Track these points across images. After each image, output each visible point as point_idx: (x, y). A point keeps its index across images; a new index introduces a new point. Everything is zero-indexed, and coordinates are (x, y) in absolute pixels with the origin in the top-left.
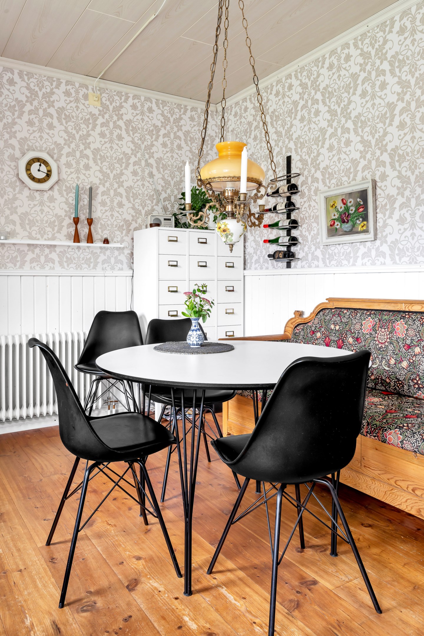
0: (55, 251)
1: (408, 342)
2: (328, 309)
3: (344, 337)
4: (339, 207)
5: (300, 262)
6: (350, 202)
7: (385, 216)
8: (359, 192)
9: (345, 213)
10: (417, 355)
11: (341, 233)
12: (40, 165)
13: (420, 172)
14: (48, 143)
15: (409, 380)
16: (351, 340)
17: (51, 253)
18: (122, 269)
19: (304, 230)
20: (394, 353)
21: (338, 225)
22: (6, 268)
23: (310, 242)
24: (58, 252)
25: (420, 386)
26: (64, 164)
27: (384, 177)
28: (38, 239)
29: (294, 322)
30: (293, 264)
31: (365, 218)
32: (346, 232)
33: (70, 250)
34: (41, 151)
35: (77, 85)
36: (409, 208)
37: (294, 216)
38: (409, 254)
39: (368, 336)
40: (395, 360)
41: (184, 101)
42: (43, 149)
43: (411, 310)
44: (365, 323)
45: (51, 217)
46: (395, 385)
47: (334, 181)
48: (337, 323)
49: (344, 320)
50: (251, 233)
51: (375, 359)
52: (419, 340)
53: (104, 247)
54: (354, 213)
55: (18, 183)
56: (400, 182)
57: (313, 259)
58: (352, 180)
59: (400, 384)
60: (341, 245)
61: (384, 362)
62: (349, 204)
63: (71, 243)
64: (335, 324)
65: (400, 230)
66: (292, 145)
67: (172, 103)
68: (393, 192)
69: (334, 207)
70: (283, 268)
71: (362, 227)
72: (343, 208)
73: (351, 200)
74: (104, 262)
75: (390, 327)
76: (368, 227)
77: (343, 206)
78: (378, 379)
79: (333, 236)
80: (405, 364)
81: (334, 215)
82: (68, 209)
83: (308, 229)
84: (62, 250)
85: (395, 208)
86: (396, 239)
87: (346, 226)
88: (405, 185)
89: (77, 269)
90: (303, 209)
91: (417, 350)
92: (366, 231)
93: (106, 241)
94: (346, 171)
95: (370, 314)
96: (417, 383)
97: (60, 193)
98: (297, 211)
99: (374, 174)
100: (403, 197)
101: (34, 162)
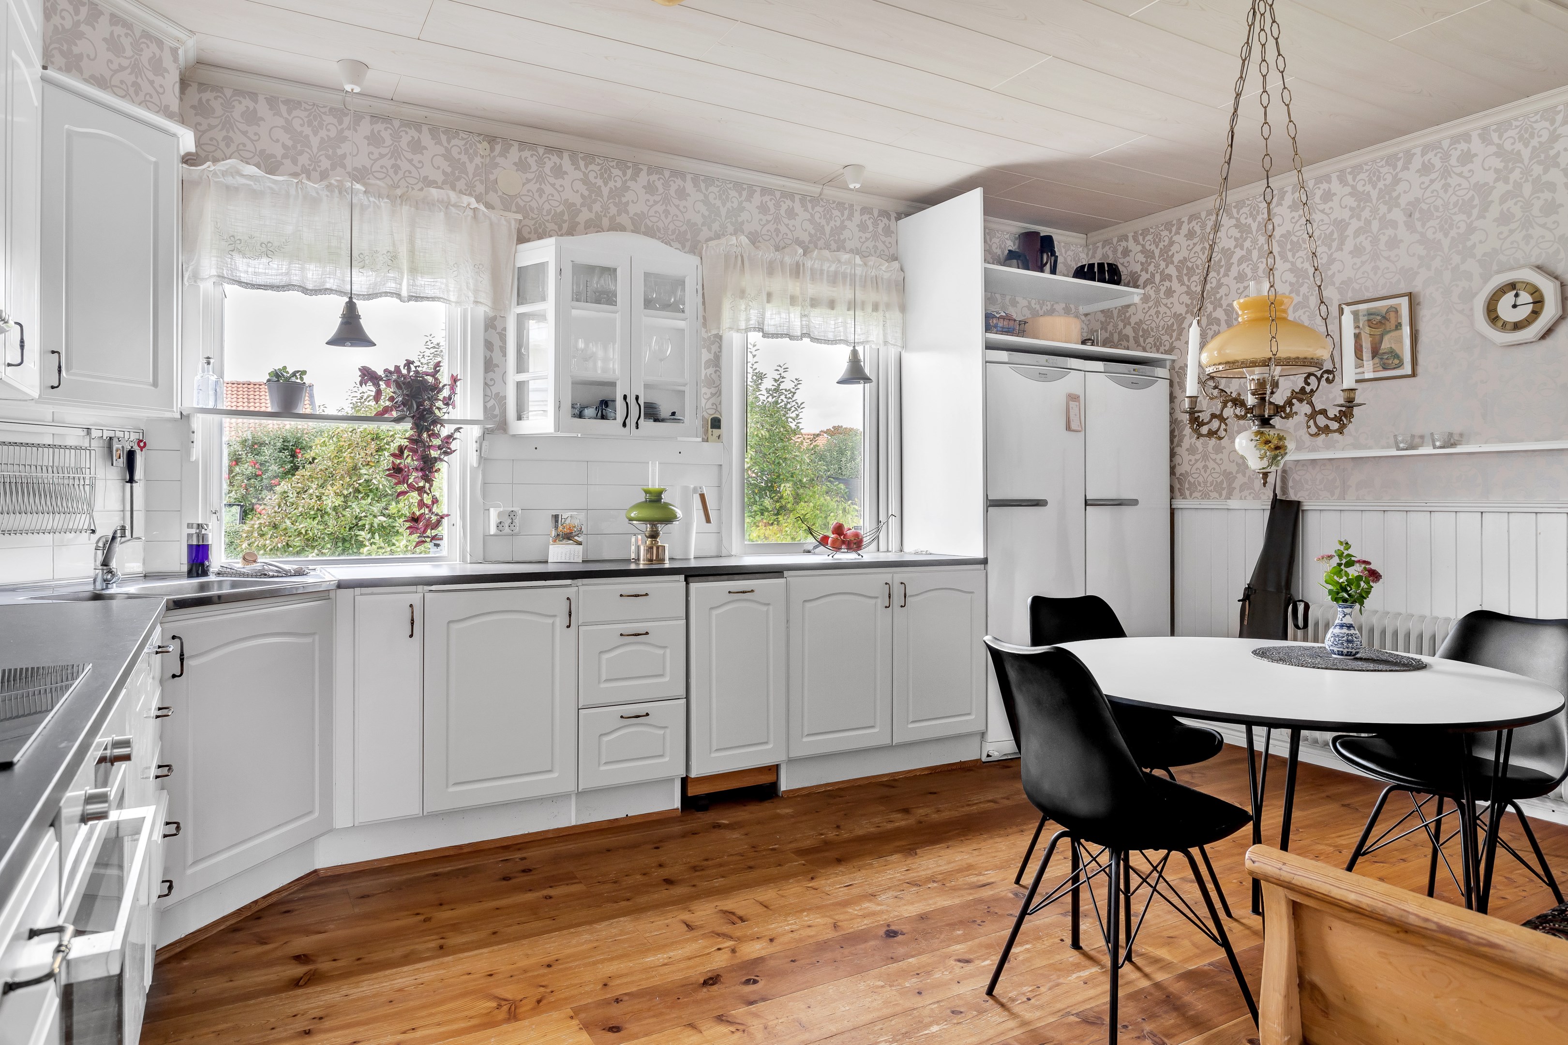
12: (1517, 295)
14: (1542, 245)
34: (1521, 267)
42: (1530, 261)
55: (1474, 340)
101: (1505, 293)
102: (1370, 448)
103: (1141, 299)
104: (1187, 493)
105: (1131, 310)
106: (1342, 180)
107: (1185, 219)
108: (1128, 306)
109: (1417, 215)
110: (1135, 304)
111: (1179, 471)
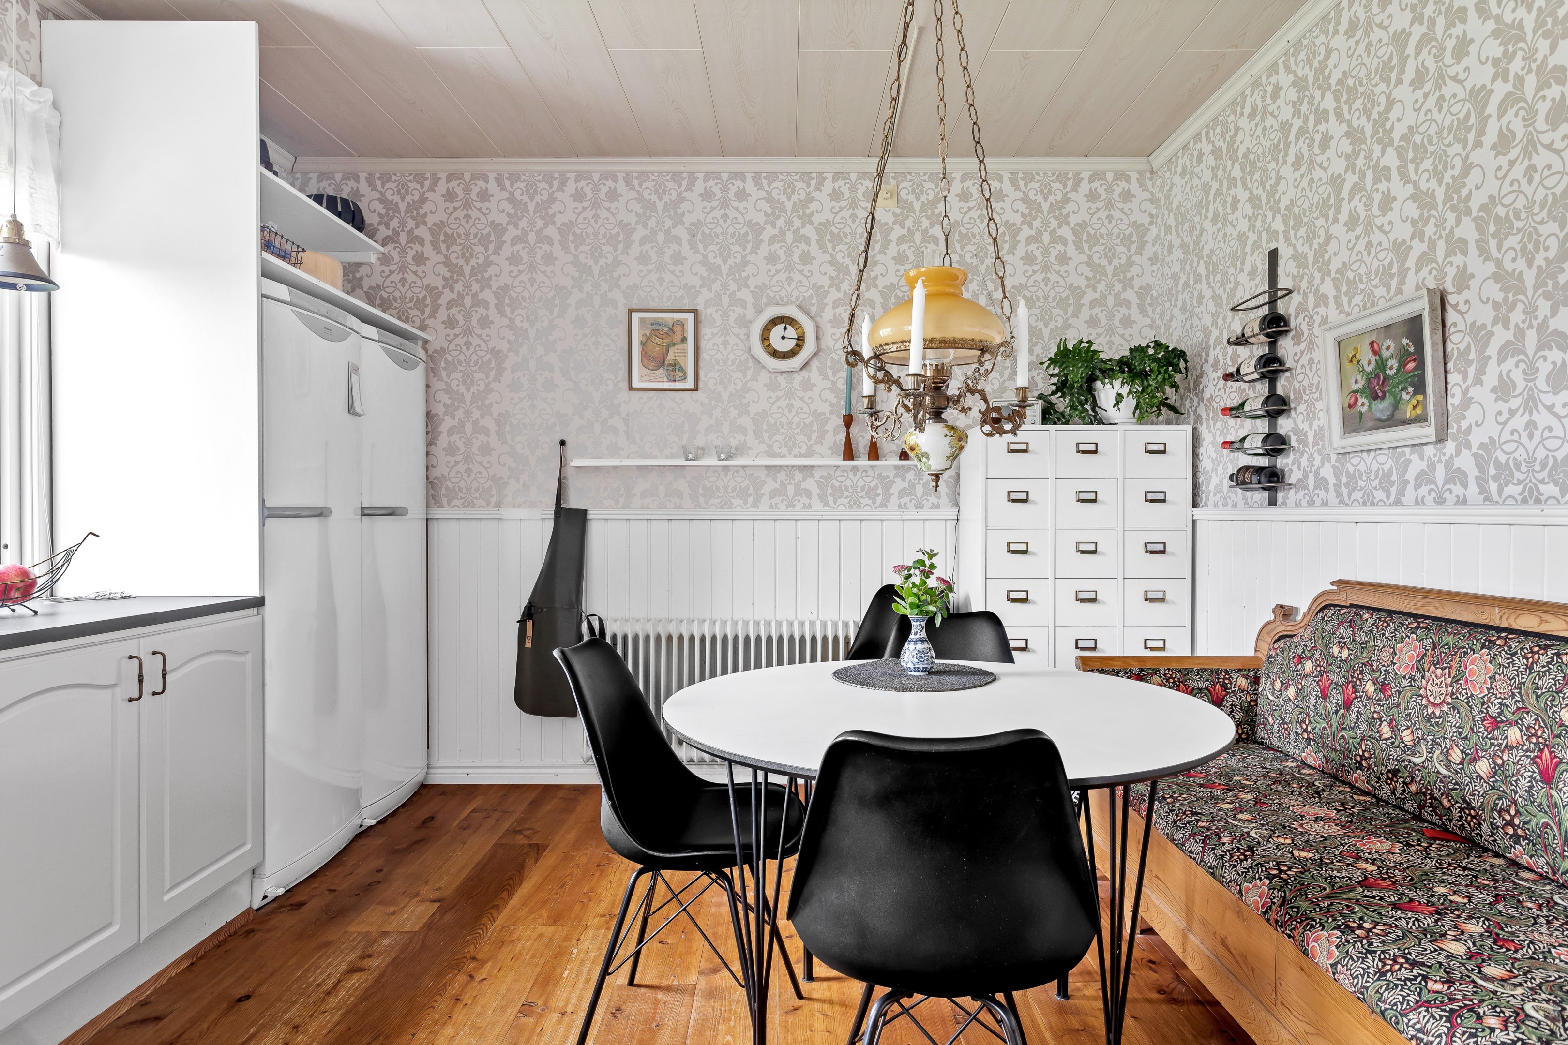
0: (813, 477)
1: (1494, 710)
2: (1335, 606)
3: (1358, 679)
4: (1364, 362)
5: (1292, 491)
6: (1388, 348)
7: (1465, 379)
8: (1405, 322)
9: (1377, 376)
10: (1512, 748)
11: (1370, 424)
12: (785, 328)
13: (1546, 259)
14: (800, 289)
15: (1492, 810)
16: (1370, 687)
17: (804, 479)
18: (938, 506)
19: (1301, 417)
20: (1460, 734)
21: (1363, 404)
22: (730, 507)
23: (1311, 447)
24: (817, 478)
25: (1519, 832)
26: (830, 321)
27: (1463, 279)
28: (784, 457)
29: (1272, 630)
30: (1280, 496)
31: (1420, 387)
32: (1380, 420)
33: (839, 473)
34: (789, 303)
35: (853, 177)
36: (1522, 357)
37: (1283, 386)
38: (1522, 477)
39: (1405, 683)
40: (1462, 752)
41: (1070, 165)
42: (793, 300)
43: (1515, 627)
44: (1401, 650)
45: (805, 416)
46: (1461, 817)
47: (1358, 299)
48: (1345, 643)
49: (1361, 637)
50: (1208, 427)
51: (1419, 742)
52: (1518, 709)
53: (903, 466)
54: (1396, 374)
55: (751, 363)
56: (1500, 290)
57: (1317, 487)
58: (1396, 295)
59: (1473, 817)
60: (1372, 454)
61: (1438, 752)
62: (1386, 354)
63: (841, 462)
64: (1342, 645)
65: (1500, 413)
66: (1278, 225)
67: (1045, 173)
68: (1484, 315)
69: (1355, 361)
70: (1262, 506)
71: (1415, 407)
72: (1373, 364)
73: (1389, 342)
74: (902, 493)
75: (1455, 665)
76: (1425, 408)
77: (1373, 358)
78: (1425, 794)
79: (1354, 431)
80: (1483, 767)
81: (1356, 382)
82: (835, 401)
83: (1308, 414)
84: (825, 474)
85: (1489, 357)
86: (1491, 438)
87: (1381, 407)
88: (1510, 295)
89: (851, 507)
90: (1299, 370)
91: (1514, 734)
92: (1421, 419)
93: (904, 456)
94: (1383, 274)
95: (1417, 628)
96: (1510, 823)
97: (822, 372)
98: (1287, 374)
99: (1442, 276)
100: (1506, 327)
101: (776, 325)
102: (655, 457)
103: (379, 259)
104: (445, 500)
105: (363, 271)
106: (628, 182)
107: (443, 176)
108: (360, 264)
109: (699, 237)
110: (369, 264)
111: (435, 473)
